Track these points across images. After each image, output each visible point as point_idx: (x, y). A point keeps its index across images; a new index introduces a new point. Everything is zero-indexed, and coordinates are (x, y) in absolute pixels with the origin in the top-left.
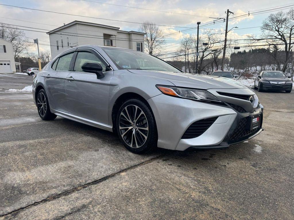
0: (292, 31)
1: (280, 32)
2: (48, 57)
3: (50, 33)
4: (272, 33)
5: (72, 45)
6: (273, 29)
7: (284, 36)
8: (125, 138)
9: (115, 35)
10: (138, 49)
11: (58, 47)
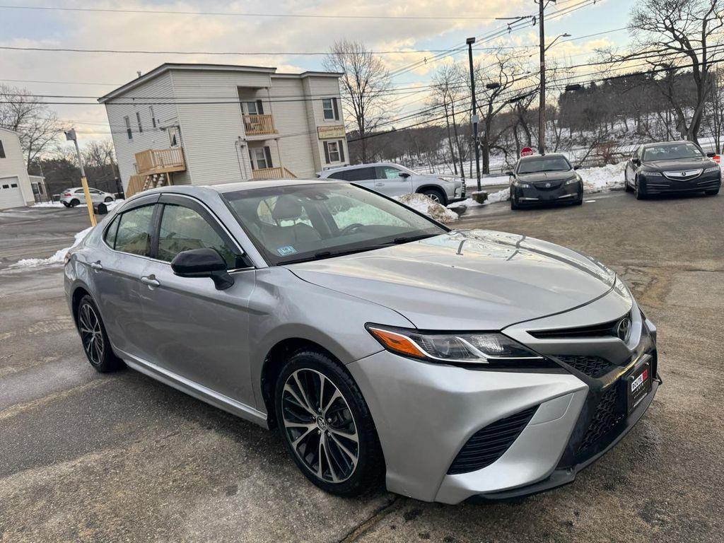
0: (707, 26)
1: (677, 30)
2: (109, 154)
3: (108, 100)
4: (656, 36)
5: (163, 125)
6: (659, 25)
7: (688, 41)
8: (303, 449)
9: (266, 88)
10: (328, 115)
11: (129, 132)
